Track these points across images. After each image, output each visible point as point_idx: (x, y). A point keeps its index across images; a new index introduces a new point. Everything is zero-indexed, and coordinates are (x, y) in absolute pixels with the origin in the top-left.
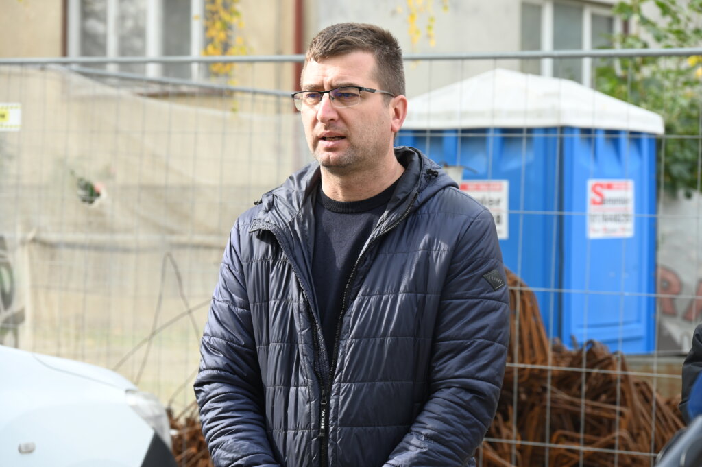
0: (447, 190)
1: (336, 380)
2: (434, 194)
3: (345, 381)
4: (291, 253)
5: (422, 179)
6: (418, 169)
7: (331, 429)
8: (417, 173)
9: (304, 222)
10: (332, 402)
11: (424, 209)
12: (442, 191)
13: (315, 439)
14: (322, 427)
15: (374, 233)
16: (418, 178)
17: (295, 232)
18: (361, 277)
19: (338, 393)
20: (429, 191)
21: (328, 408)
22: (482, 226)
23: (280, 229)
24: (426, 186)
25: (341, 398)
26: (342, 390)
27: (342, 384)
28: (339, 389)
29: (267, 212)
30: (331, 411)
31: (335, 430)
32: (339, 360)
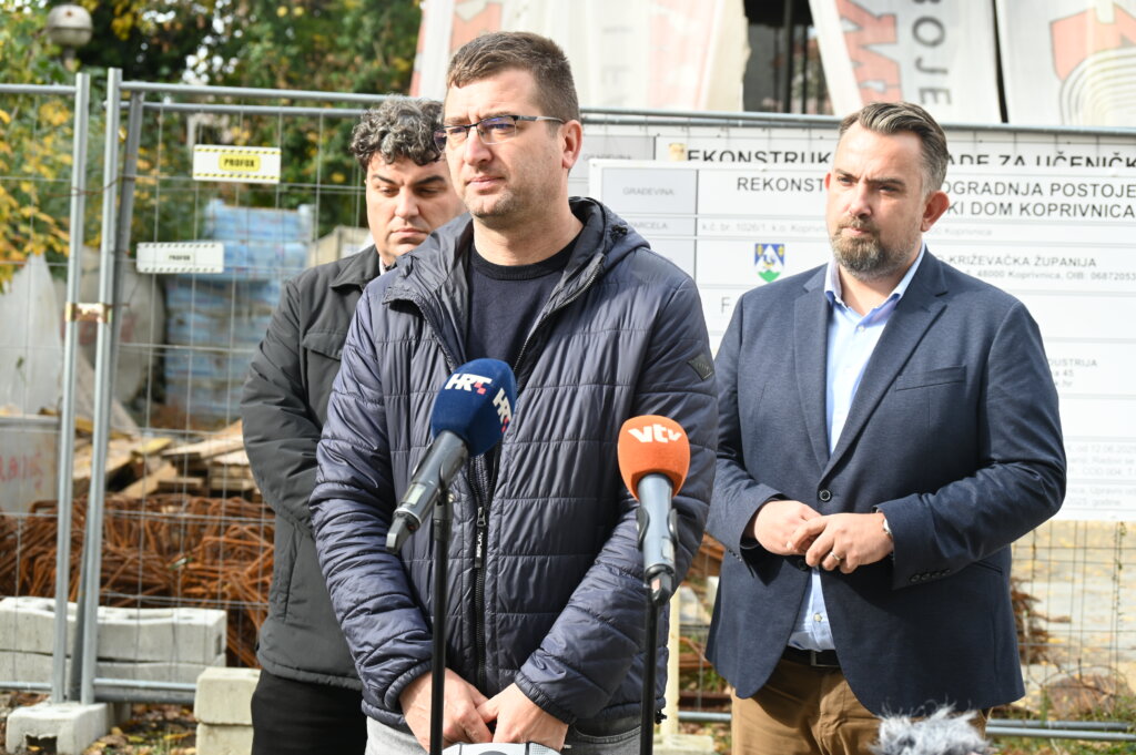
0: (638, 252)
1: (499, 494)
2: (622, 258)
3: (509, 497)
4: (438, 328)
5: (607, 237)
6: (601, 224)
7: (490, 558)
8: (600, 231)
9: (454, 290)
10: (493, 524)
11: (611, 277)
12: (632, 254)
13: (468, 571)
14: (479, 555)
15: (546, 309)
16: (601, 236)
17: (443, 303)
18: (530, 364)
19: (501, 512)
20: (616, 252)
21: (486, 531)
22: (686, 299)
23: (424, 299)
24: (612, 247)
25: (505, 518)
26: (505, 509)
27: (506, 501)
28: (502, 506)
29: (405, 277)
30: (491, 535)
31: (496, 560)
32: (502, 469)
